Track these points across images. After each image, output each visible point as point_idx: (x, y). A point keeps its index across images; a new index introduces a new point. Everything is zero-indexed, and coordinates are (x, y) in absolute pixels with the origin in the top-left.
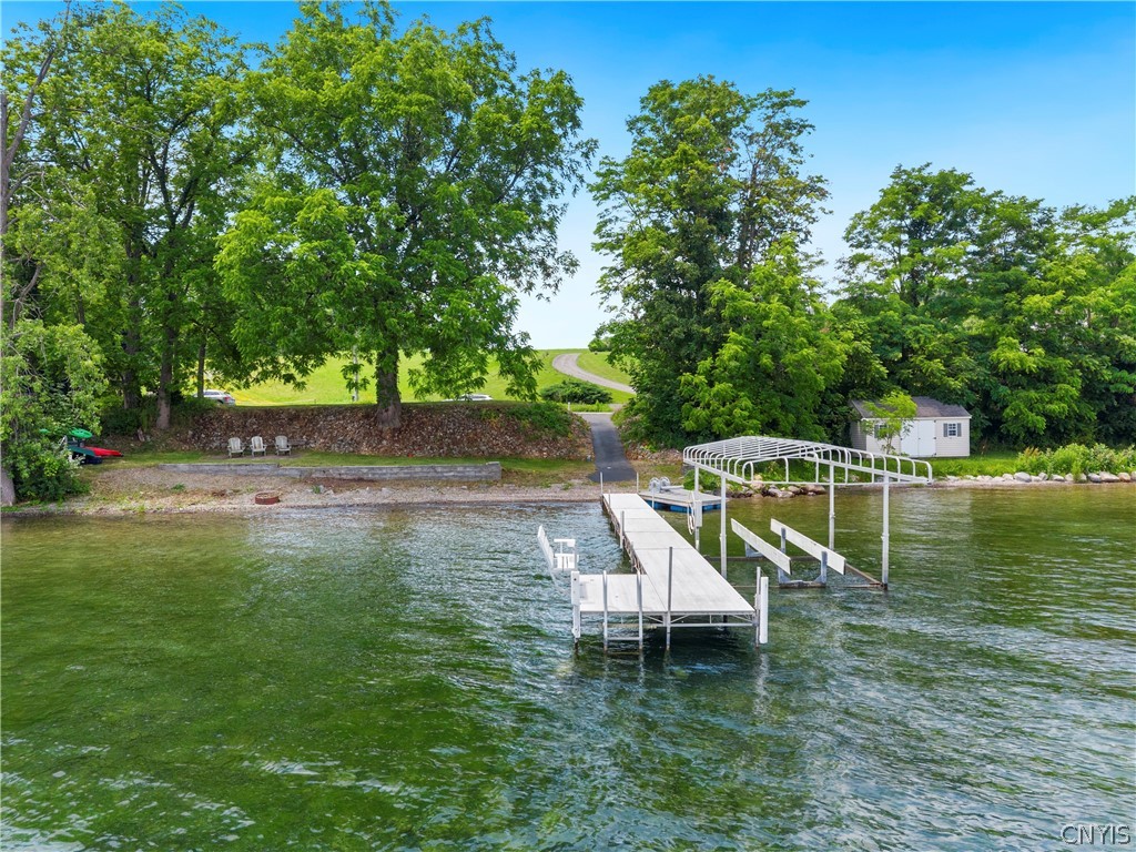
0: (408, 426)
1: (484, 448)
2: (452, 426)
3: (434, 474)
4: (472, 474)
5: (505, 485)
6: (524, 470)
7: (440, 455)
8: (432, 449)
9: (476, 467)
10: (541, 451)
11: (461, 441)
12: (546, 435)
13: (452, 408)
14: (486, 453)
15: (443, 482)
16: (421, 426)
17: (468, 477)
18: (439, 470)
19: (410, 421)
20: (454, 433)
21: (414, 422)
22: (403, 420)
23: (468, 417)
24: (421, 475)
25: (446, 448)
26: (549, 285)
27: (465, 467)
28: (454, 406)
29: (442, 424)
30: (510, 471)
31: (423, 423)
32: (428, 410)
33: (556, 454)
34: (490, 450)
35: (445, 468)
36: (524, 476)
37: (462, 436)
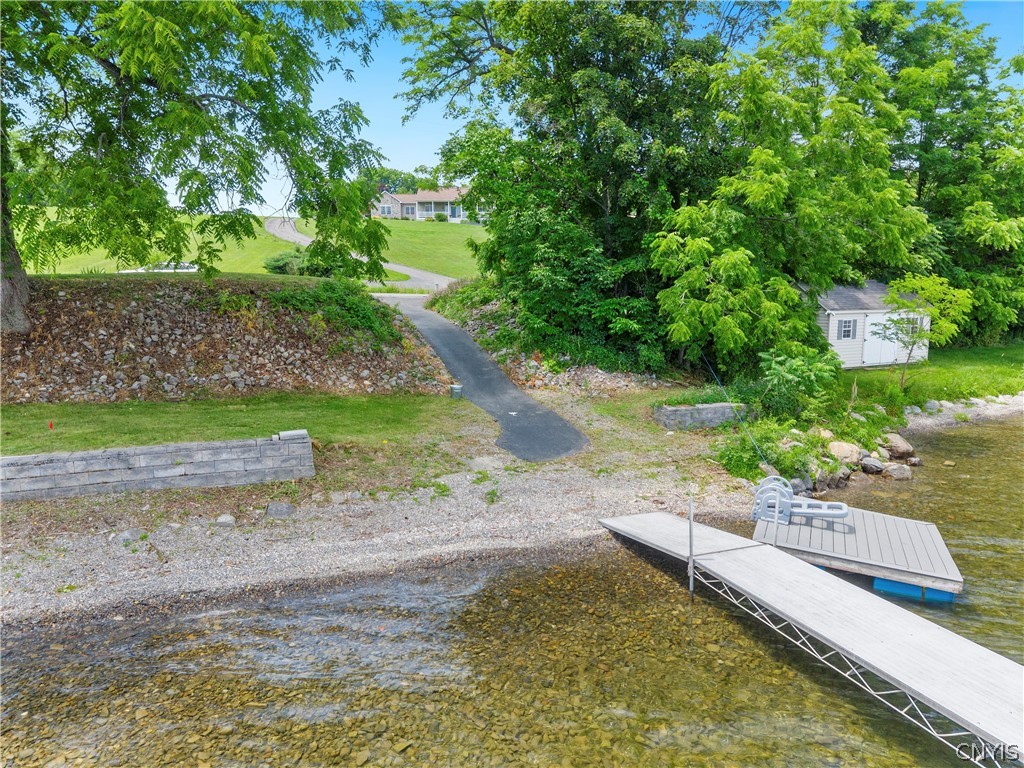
0: (48, 327)
1: (234, 374)
2: (155, 327)
3: (127, 476)
4: (238, 466)
5: (336, 497)
6: (360, 439)
7: (133, 395)
8: (111, 380)
9: (246, 448)
10: (358, 378)
11: (180, 359)
12: (360, 342)
13: (151, 288)
14: (241, 385)
15: (155, 497)
16: (81, 327)
17: (223, 475)
18: (142, 462)
19: (52, 317)
20: (162, 343)
21: (64, 318)
22: (34, 314)
23: (191, 307)
24: (85, 479)
25: (145, 378)
26: (352, 45)
27: (216, 451)
28: (156, 283)
29: (130, 323)
30: (328, 446)
31: (87, 321)
32: (97, 291)
33: (389, 383)
34: (250, 380)
35: (158, 455)
36: (364, 455)
37: (181, 350)
